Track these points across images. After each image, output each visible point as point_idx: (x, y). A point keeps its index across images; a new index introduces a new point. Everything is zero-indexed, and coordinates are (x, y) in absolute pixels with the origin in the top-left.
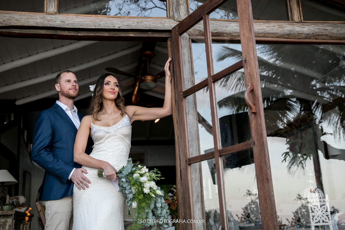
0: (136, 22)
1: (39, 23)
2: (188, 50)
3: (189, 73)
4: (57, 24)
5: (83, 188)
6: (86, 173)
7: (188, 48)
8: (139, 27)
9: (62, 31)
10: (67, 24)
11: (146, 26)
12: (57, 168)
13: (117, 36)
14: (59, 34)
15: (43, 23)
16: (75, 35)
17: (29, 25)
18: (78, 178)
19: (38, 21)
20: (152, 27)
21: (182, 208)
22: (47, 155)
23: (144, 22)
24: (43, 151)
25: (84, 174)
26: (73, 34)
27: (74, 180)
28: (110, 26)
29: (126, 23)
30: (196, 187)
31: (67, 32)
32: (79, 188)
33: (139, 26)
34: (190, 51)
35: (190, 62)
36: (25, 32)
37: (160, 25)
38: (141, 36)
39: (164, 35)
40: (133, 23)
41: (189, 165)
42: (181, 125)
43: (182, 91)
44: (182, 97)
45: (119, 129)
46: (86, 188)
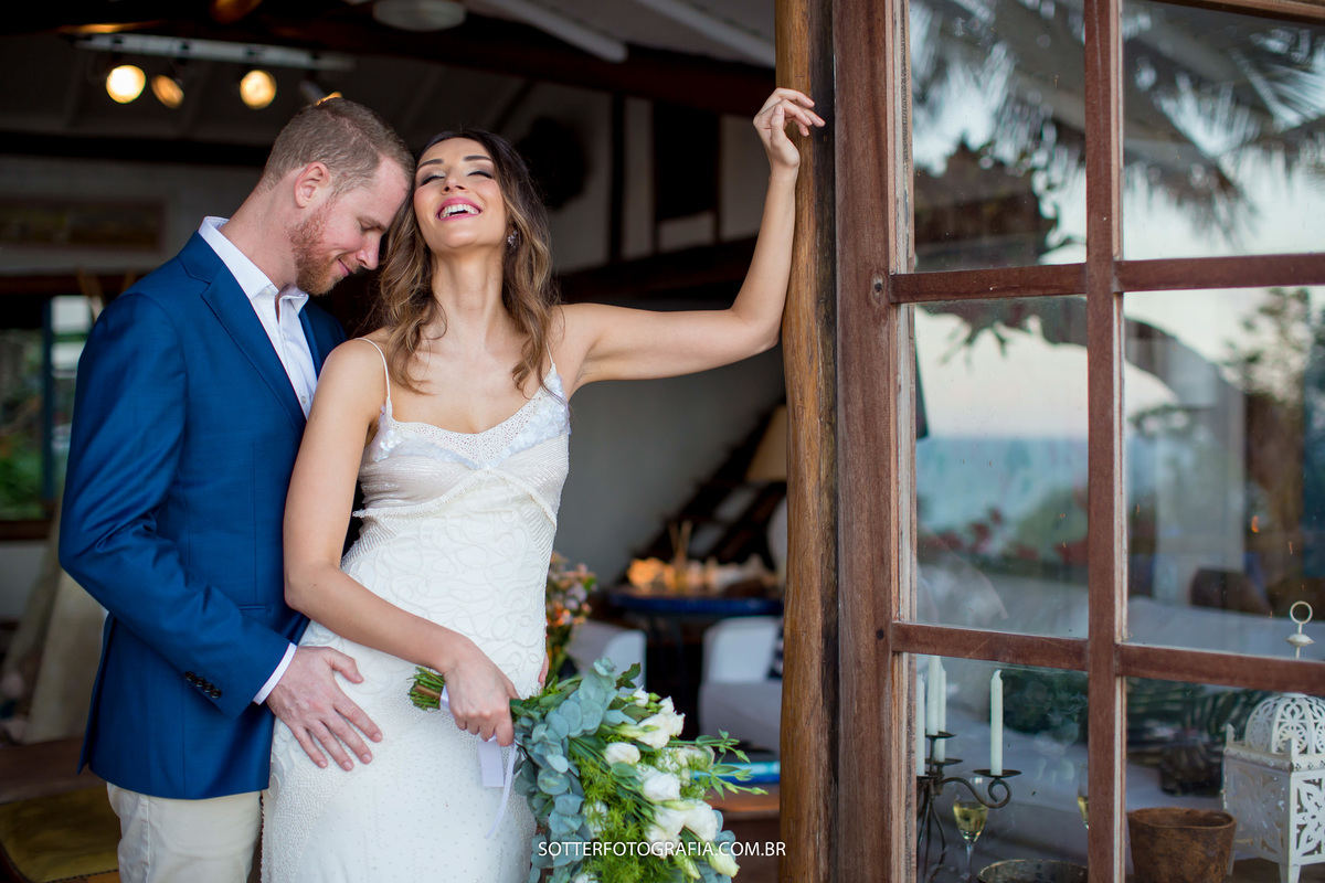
5: (340, 764)
6: (354, 679)
18: (316, 709)
22: (157, 558)
24: (136, 534)
27: (294, 712)
32: (320, 758)
41: (896, 657)
42: (862, 441)
43: (887, 272)
44: (879, 300)
45: (523, 450)
46: (356, 761)
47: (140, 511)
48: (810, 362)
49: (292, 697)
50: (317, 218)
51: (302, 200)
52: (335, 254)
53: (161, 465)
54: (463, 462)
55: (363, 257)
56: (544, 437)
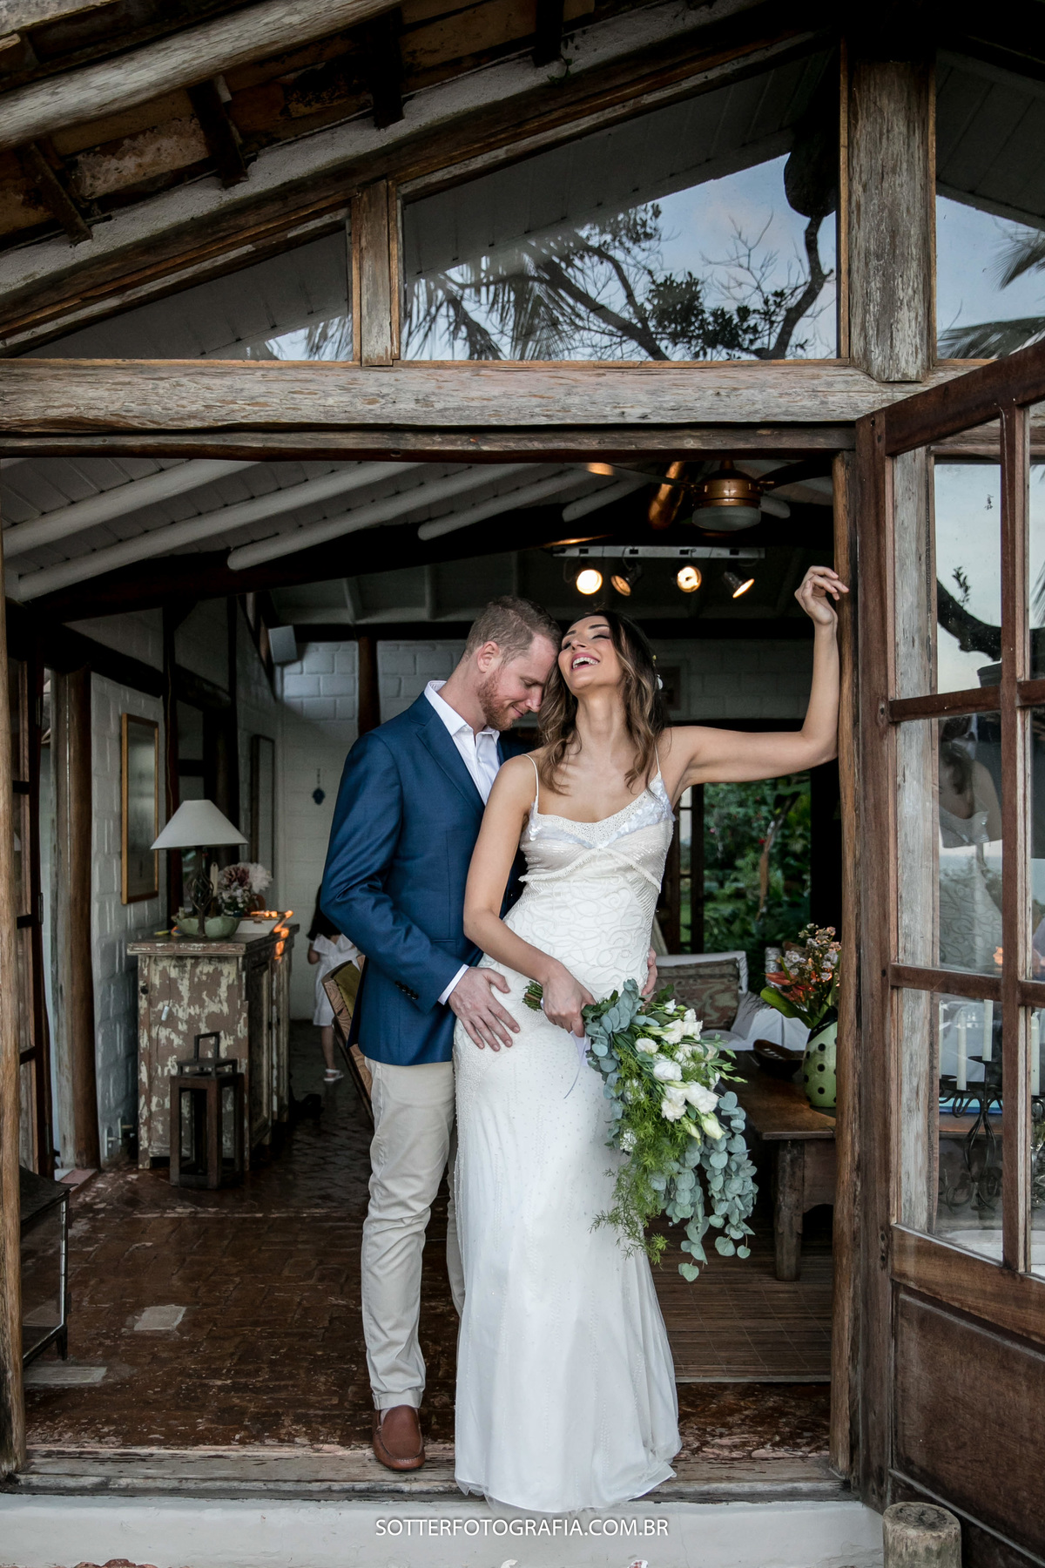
0: (711, 392)
1: (336, 410)
2: (918, 510)
3: (918, 606)
4: (403, 412)
5: (492, 1047)
6: (505, 990)
7: (920, 499)
8: (724, 414)
9: (420, 436)
10: (440, 411)
11: (752, 409)
12: (406, 958)
13: (633, 447)
14: (409, 447)
15: (347, 409)
16: (471, 448)
17: (297, 421)
18: (476, 1009)
19: (330, 401)
20: (777, 410)
21: (855, 1126)
22: (374, 907)
23: (745, 392)
24: (361, 890)
25: (494, 990)
26: (460, 448)
27: (463, 1011)
28: (605, 413)
29: (669, 399)
30: (911, 1059)
31: (437, 438)
32: (479, 1041)
33: (721, 410)
34: (928, 510)
35: (923, 558)
36: (283, 445)
37: (807, 403)
38: (728, 447)
39: (821, 442)
40: (697, 395)
41: (895, 990)
42: (874, 828)
43: (887, 699)
44: (883, 719)
45: (627, 834)
46: (503, 1046)
47: (366, 875)
48: (849, 769)
49: (461, 1000)
50: (493, 679)
51: (482, 668)
52: (507, 703)
53: (381, 846)
54: (581, 842)
55: (529, 704)
56: (644, 824)
